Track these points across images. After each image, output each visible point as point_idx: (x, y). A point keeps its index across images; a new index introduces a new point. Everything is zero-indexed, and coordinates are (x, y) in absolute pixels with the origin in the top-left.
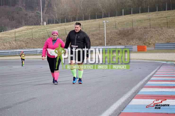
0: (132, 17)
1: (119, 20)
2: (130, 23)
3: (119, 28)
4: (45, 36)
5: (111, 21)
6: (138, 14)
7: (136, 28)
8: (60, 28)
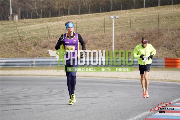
0: (158, 11)
1: (137, 15)
2: (155, 20)
3: (137, 29)
4: (13, 37)
5: (124, 17)
6: (170, 6)
7: (163, 28)
8: (39, 26)
